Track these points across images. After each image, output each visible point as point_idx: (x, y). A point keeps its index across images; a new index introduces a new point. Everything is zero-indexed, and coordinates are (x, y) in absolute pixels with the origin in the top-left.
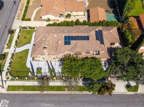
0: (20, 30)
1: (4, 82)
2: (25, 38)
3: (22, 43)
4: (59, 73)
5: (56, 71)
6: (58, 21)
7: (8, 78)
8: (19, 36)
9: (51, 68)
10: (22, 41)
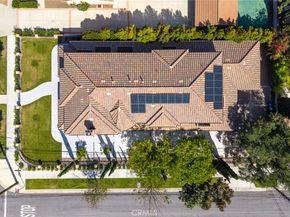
0: (18, 39)
1: (16, 173)
2: (35, 64)
3: (29, 80)
4: (123, 153)
5: (117, 149)
6: (111, 6)
7: (21, 165)
8: (18, 58)
9: (106, 142)
10: (29, 73)
